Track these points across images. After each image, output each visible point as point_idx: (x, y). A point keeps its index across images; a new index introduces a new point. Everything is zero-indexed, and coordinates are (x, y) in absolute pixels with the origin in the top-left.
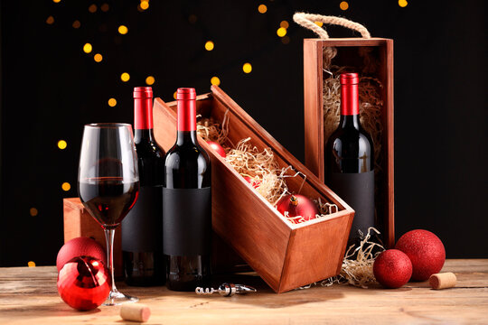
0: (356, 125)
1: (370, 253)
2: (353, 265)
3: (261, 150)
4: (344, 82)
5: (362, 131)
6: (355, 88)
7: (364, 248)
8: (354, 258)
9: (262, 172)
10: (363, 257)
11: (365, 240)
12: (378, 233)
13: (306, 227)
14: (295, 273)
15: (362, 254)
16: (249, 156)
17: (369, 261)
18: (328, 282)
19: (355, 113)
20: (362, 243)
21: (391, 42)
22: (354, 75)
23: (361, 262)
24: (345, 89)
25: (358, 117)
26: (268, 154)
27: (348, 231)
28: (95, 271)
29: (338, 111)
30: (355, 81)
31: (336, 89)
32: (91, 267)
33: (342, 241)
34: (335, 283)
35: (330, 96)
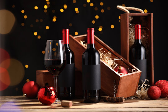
0: (140, 43)
1: (145, 88)
2: (140, 92)
3: (106, 52)
4: (136, 28)
5: (142, 45)
6: (140, 30)
7: (143, 86)
8: (140, 90)
9: (108, 59)
10: (143, 89)
11: (144, 84)
12: (148, 81)
13: (125, 76)
14: (121, 93)
15: (143, 88)
16: (102, 54)
17: (145, 91)
18: (131, 98)
19: (140, 39)
20: (143, 84)
21: (152, 14)
22: (139, 25)
23: (142, 91)
24: (136, 30)
25: (141, 40)
26: (109, 53)
27: (139, 79)
28: (51, 91)
29: (134, 39)
30: (140, 27)
31: (132, 31)
32: (50, 89)
33: (137, 82)
34: (134, 99)
35: (130, 34)
